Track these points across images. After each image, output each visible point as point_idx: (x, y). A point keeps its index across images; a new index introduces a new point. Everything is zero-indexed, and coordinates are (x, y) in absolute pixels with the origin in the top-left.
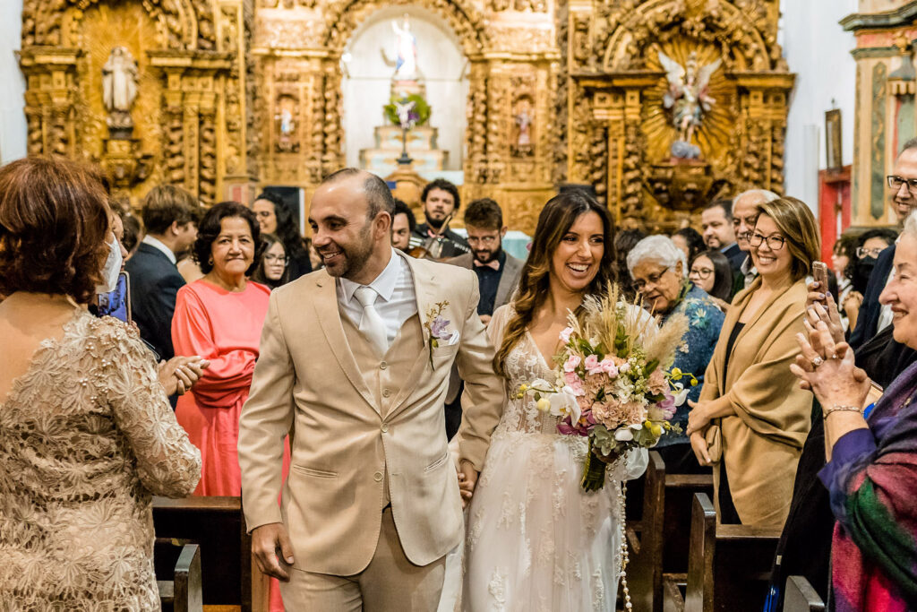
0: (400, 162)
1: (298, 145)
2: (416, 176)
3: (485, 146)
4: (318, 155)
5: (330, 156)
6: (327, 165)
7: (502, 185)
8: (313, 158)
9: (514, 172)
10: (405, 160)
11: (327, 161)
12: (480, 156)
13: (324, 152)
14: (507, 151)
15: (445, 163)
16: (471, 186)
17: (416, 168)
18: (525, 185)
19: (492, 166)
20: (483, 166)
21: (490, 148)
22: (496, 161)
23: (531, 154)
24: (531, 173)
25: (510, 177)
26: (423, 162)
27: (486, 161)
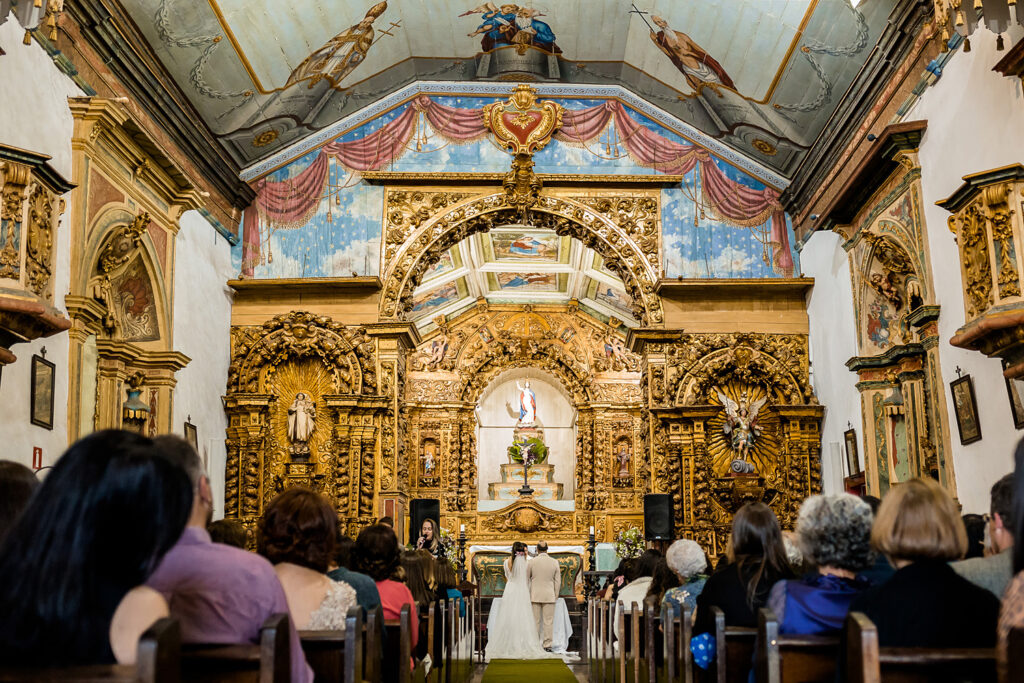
0: (521, 492)
1: (439, 479)
2: (536, 503)
3: (592, 479)
4: (455, 487)
5: (464, 488)
6: (462, 496)
7: (607, 511)
8: (451, 490)
9: (617, 500)
10: (526, 491)
11: (462, 492)
12: (587, 487)
13: (460, 486)
14: (610, 483)
15: (560, 495)
16: (581, 512)
17: (536, 498)
18: (626, 511)
19: (597, 494)
20: (591, 494)
21: (596, 480)
22: (601, 491)
23: (630, 485)
24: (631, 500)
25: (613, 505)
26: (542, 493)
27: (594, 491)
